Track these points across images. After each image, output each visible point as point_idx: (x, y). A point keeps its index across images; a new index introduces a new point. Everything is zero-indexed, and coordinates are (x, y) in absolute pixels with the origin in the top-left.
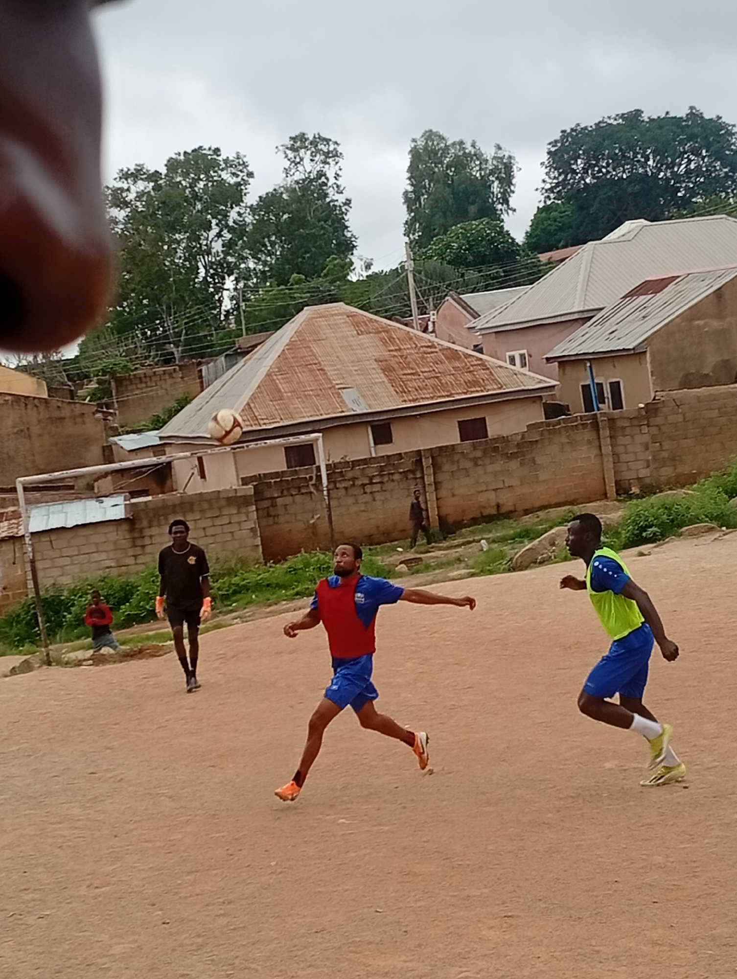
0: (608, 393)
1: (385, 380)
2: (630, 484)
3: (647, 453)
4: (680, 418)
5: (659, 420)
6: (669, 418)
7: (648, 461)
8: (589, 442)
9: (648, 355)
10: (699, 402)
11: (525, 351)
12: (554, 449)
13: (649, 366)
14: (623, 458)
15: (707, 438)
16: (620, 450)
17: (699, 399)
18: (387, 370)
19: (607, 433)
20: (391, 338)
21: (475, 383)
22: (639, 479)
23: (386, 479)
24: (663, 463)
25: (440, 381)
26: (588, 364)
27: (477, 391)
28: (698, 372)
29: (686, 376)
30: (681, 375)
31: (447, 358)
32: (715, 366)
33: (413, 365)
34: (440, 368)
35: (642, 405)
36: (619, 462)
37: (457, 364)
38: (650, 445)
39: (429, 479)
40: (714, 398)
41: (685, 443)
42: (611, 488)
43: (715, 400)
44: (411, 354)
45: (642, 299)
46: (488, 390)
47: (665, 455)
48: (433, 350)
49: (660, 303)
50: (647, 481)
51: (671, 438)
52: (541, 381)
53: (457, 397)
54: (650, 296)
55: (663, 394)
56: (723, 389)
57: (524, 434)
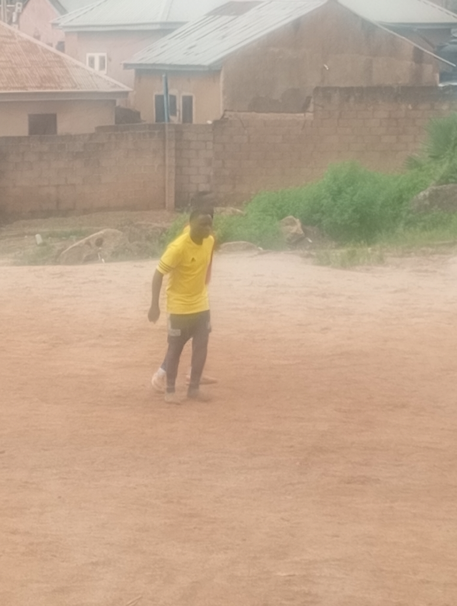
0: (180, 107)
2: (189, 197)
3: (209, 168)
4: (245, 139)
5: (225, 138)
6: (235, 137)
7: (209, 176)
8: (154, 152)
9: (222, 74)
10: (265, 126)
11: (104, 54)
12: (119, 154)
13: (221, 84)
14: (186, 171)
15: (268, 162)
16: (184, 162)
17: (265, 123)
19: (173, 145)
21: (50, 79)
24: (224, 180)
25: (15, 72)
26: (164, 76)
27: (52, 88)
28: (267, 97)
29: (257, 99)
30: (251, 97)
31: (25, 51)
32: (285, 93)
34: (17, 59)
35: (210, 122)
36: (181, 174)
37: (34, 58)
38: (213, 161)
40: (278, 124)
41: (247, 164)
42: (170, 200)
43: (280, 126)
45: (225, 19)
46: (62, 88)
47: (226, 172)
48: (13, 41)
49: (240, 24)
51: (234, 158)
52: (115, 86)
53: (30, 90)
54: (232, 17)
55: (232, 114)
56: (289, 117)
57: (91, 136)
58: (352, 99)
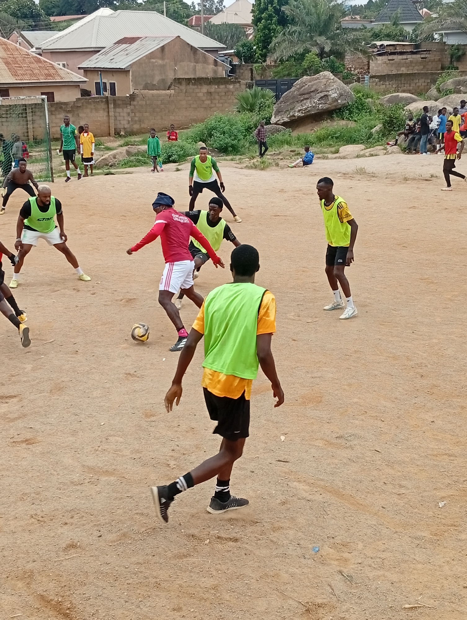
0: (108, 87)
1: (6, 68)
2: (120, 130)
3: (129, 117)
4: (144, 103)
5: (135, 103)
6: (140, 102)
7: (129, 121)
8: (104, 109)
9: (131, 72)
10: (153, 96)
11: (65, 63)
12: (88, 111)
13: (131, 77)
14: (118, 118)
15: (155, 113)
16: (117, 114)
17: (153, 95)
18: (7, 63)
19: (112, 106)
20: (7, 48)
21: (50, 75)
22: (124, 128)
23: (9, 116)
24: (135, 122)
25: (33, 72)
26: (100, 73)
27: (51, 79)
28: (151, 83)
29: (147, 84)
30: (144, 83)
31: (36, 61)
32: (159, 81)
33: (19, 62)
34: (32, 66)
35: (128, 95)
36: (116, 120)
37: (40, 65)
38: (130, 113)
39: (29, 118)
40: (159, 96)
41: (145, 114)
42: (112, 132)
43: (160, 96)
44: (18, 57)
45: (124, 46)
46: (56, 79)
47: (137, 119)
48: (29, 57)
49: (134, 48)
50: (128, 130)
51: (140, 112)
52: (80, 78)
53: (42, 81)
54: (129, 45)
55: (137, 91)
56: (164, 92)
57: (74, 102)
58: (191, 83)
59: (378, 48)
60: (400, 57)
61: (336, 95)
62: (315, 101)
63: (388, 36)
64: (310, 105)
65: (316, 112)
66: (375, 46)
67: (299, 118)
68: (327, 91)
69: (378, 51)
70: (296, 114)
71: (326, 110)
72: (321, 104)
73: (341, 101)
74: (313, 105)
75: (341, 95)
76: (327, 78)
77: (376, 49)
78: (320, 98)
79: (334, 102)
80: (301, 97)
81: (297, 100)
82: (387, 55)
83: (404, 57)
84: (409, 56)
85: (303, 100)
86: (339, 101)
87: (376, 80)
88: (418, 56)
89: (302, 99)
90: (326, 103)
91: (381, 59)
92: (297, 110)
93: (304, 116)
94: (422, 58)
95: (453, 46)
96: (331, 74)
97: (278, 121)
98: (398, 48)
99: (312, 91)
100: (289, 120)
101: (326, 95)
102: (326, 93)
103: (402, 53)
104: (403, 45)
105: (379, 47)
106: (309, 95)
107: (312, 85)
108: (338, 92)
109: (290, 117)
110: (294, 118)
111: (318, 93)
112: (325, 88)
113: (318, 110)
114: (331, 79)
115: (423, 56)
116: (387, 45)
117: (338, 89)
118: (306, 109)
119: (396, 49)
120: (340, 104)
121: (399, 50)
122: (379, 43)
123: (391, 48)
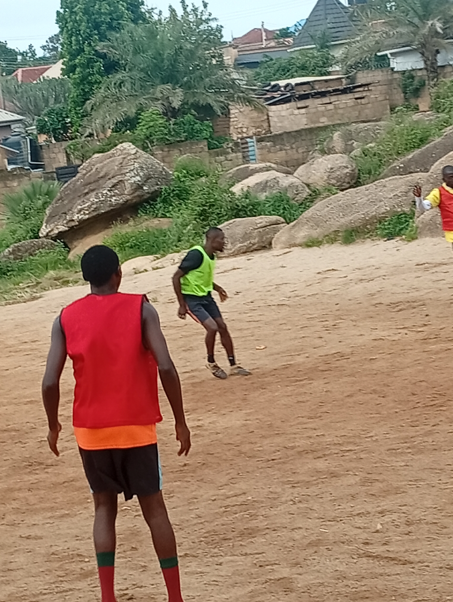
59: (281, 91)
60: (318, 101)
61: (138, 178)
62: (104, 192)
63: (304, 69)
64: (96, 200)
65: (108, 209)
66: (276, 88)
67: (81, 222)
68: (122, 174)
69: (282, 95)
70: (75, 218)
71: (122, 205)
72: (114, 196)
73: (149, 188)
74: (102, 199)
75: (148, 178)
76: (126, 154)
77: (279, 92)
78: (113, 186)
79: (136, 190)
80: (85, 189)
81: (79, 194)
82: (295, 101)
83: (326, 100)
84: (333, 99)
85: (87, 193)
86: (145, 188)
87: (268, 144)
88: (350, 96)
89: (86, 191)
90: (122, 194)
91: (285, 108)
92: (76, 210)
93: (88, 219)
94: (356, 99)
95: (404, 72)
96: (133, 146)
97: (50, 232)
98: (317, 87)
99: (102, 177)
100: (67, 229)
101: (121, 181)
102: (119, 178)
103: (323, 94)
104: (326, 81)
105: (282, 89)
106: (97, 184)
107: (103, 167)
108: (141, 174)
109: (67, 223)
110: (73, 224)
111: (109, 179)
112: (120, 169)
113: (111, 205)
114: (131, 154)
115: (357, 96)
116: (297, 85)
117: (142, 168)
118: (90, 207)
119: (313, 88)
120: (148, 193)
121: (318, 88)
122: (282, 83)
123: (305, 87)
